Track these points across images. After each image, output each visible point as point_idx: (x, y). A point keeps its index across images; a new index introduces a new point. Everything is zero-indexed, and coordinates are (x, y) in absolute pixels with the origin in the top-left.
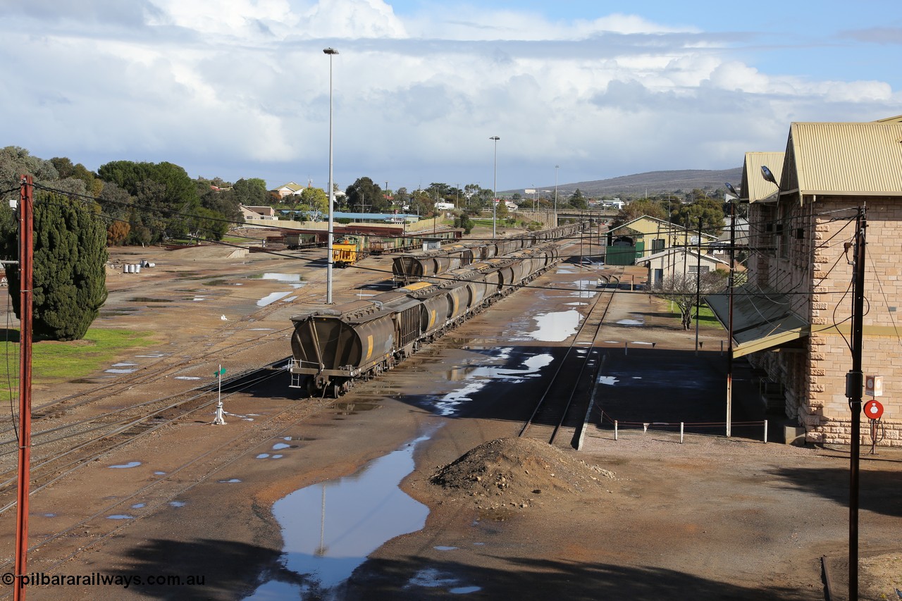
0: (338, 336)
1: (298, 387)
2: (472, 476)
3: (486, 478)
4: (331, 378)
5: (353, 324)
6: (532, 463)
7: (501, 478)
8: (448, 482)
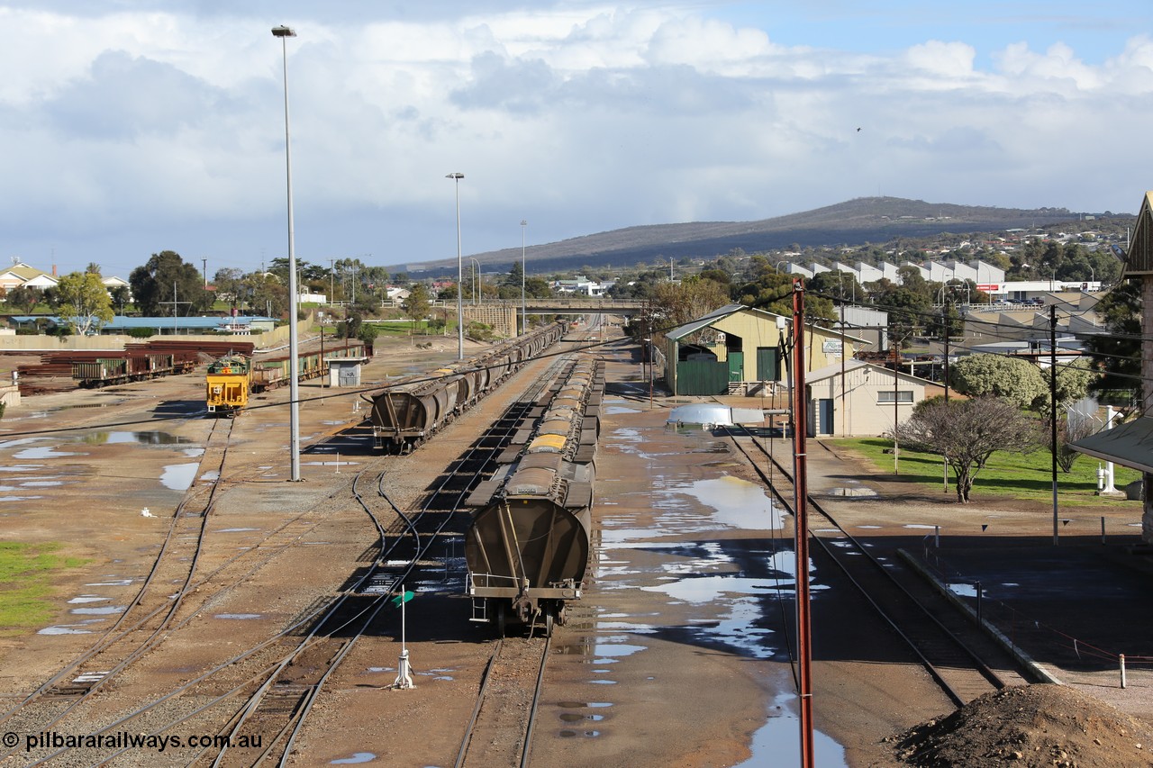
0: (548, 529)
1: (485, 620)
2: (1003, 751)
3: (1031, 753)
4: (541, 602)
5: (574, 508)
6: (1100, 725)
7: (1058, 753)
8: (956, 762)
